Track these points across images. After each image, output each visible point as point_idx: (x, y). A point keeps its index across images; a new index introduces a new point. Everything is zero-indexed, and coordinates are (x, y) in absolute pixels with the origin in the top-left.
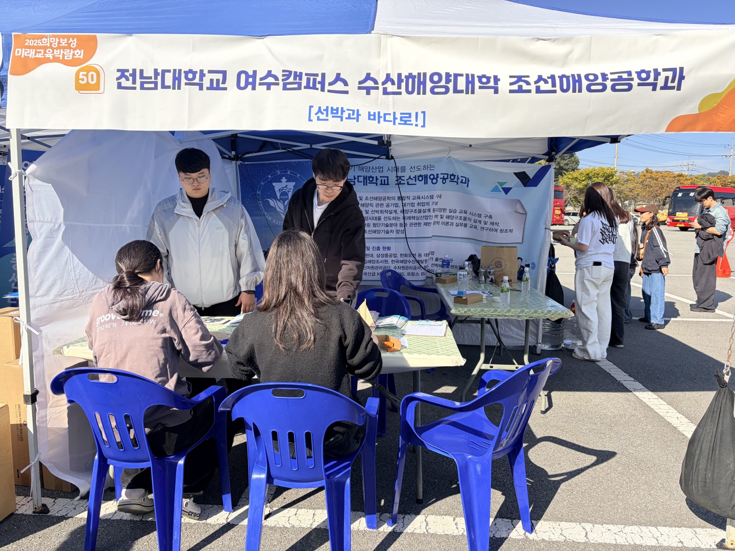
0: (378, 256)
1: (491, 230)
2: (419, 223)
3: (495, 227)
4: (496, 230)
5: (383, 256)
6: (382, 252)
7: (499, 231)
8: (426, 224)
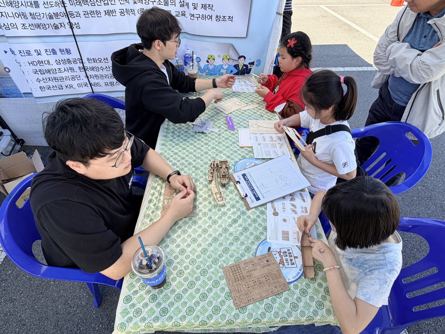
0: (58, 62)
1: (204, 17)
2: (96, 11)
3: (208, 12)
4: (211, 17)
5: (64, 62)
6: (60, 56)
7: (214, 18)
8: (108, 13)
